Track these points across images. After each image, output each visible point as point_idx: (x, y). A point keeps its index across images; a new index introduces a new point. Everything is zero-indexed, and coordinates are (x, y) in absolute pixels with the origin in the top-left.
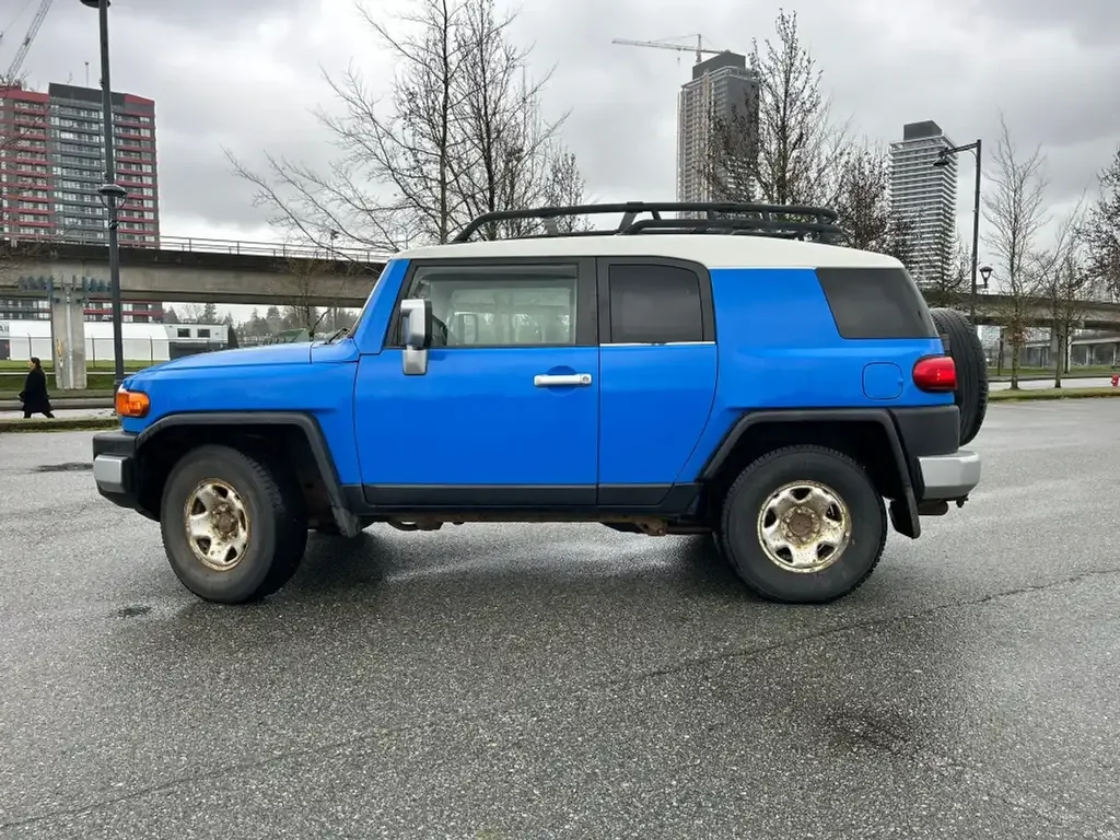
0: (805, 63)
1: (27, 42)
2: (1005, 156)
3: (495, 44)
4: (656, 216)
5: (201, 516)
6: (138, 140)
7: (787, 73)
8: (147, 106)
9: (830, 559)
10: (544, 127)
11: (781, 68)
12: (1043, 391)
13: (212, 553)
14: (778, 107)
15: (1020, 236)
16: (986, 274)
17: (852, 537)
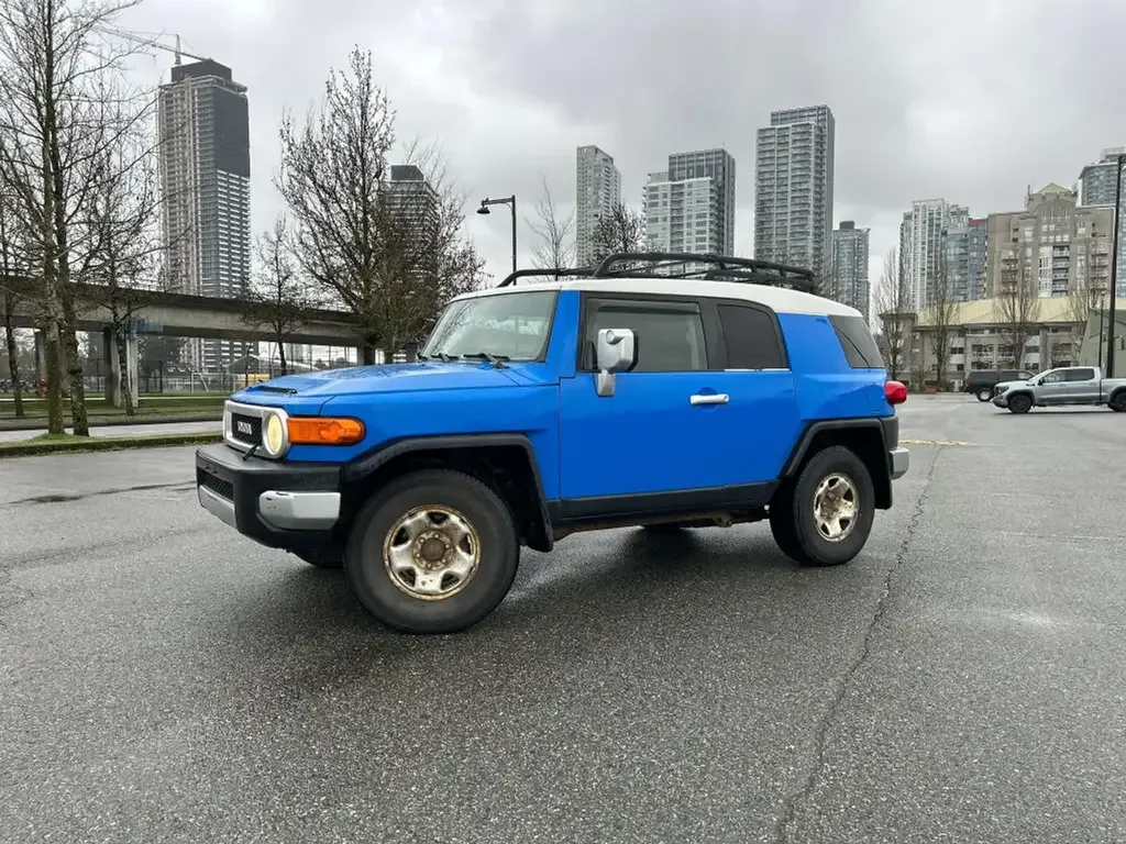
0: (381, 102)
5: (403, 547)
9: (848, 529)
13: (420, 583)
17: (859, 512)
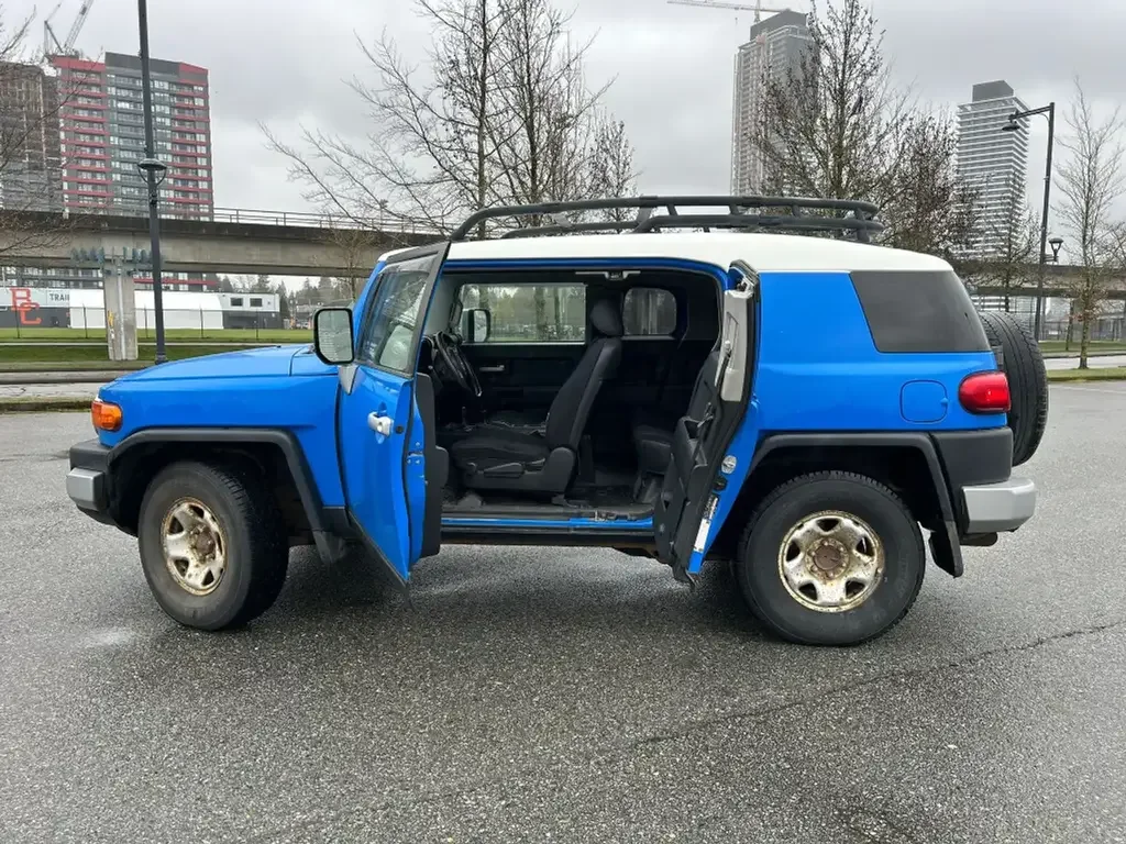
0: (867, 22)
1: (84, 11)
2: (1080, 121)
3: (539, 9)
4: (672, 211)
5: (179, 536)
6: (192, 109)
7: (847, 34)
8: (200, 75)
9: (859, 597)
10: (588, 96)
11: (841, 29)
12: (1114, 369)
13: (190, 576)
14: (837, 71)
15: (1094, 206)
16: (1056, 246)
17: (884, 575)
